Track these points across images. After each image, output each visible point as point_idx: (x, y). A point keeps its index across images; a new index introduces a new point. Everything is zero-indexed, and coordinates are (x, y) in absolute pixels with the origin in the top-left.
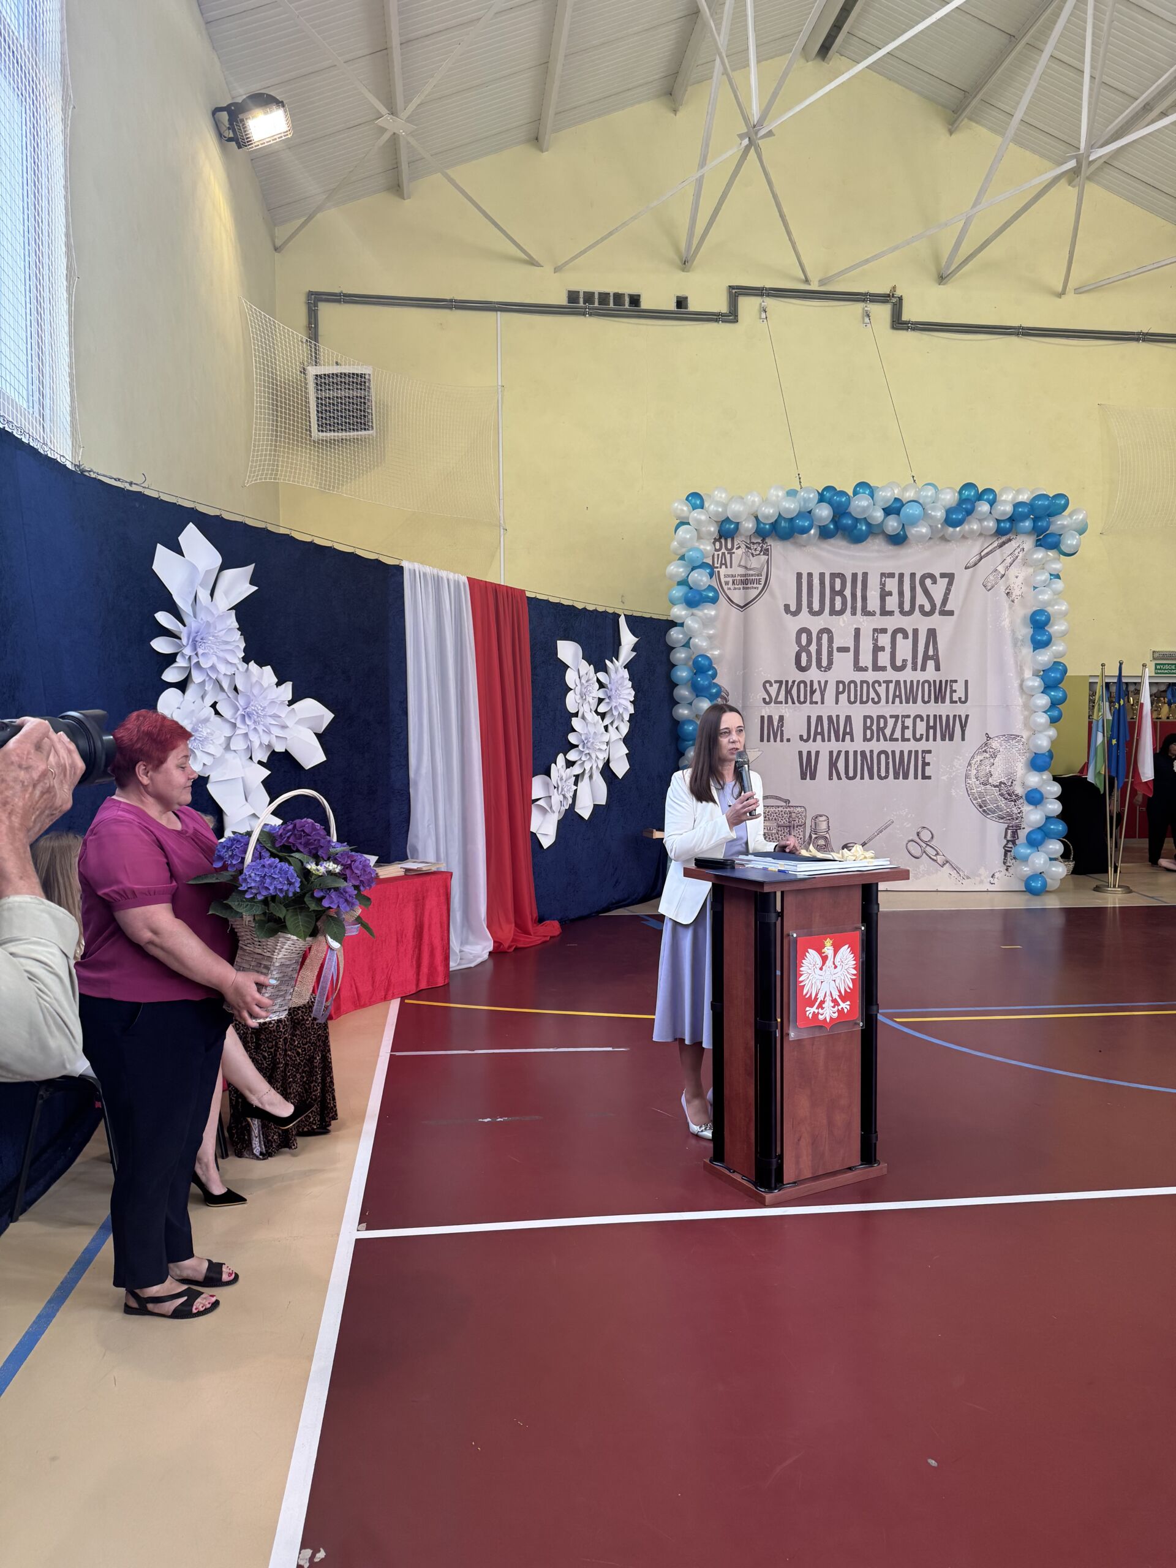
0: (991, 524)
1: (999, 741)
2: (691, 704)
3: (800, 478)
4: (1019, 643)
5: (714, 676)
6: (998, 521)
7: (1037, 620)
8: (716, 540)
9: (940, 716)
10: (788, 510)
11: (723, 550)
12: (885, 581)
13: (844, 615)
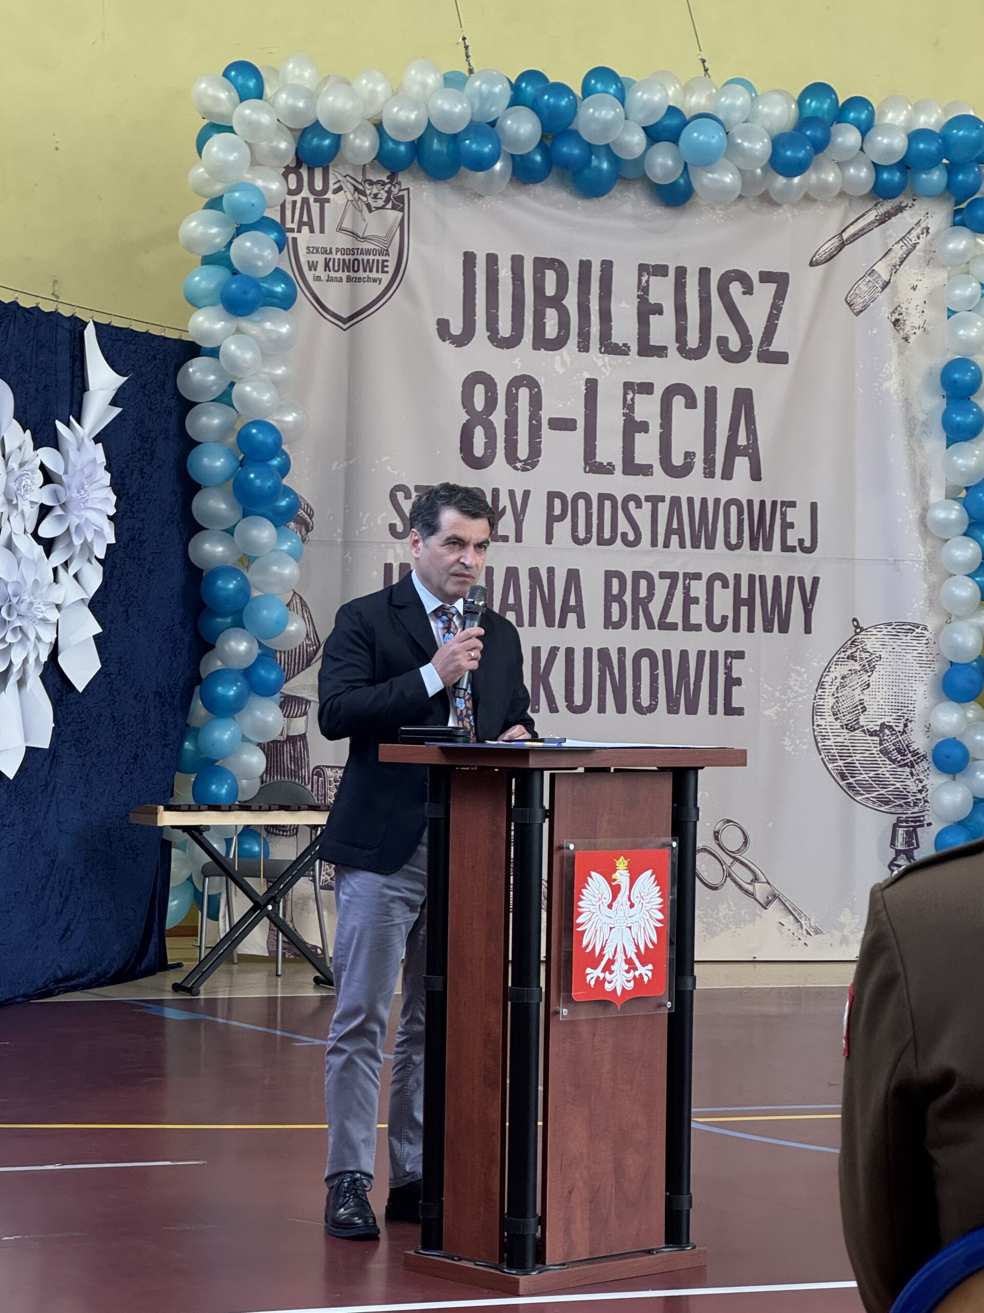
0: (862, 174)
1: (880, 635)
2: (230, 531)
3: (466, 47)
4: (918, 429)
5: (284, 469)
6: (877, 168)
7: (955, 381)
8: (289, 170)
9: (762, 578)
10: (447, 117)
11: (305, 193)
12: (647, 282)
13: (564, 351)
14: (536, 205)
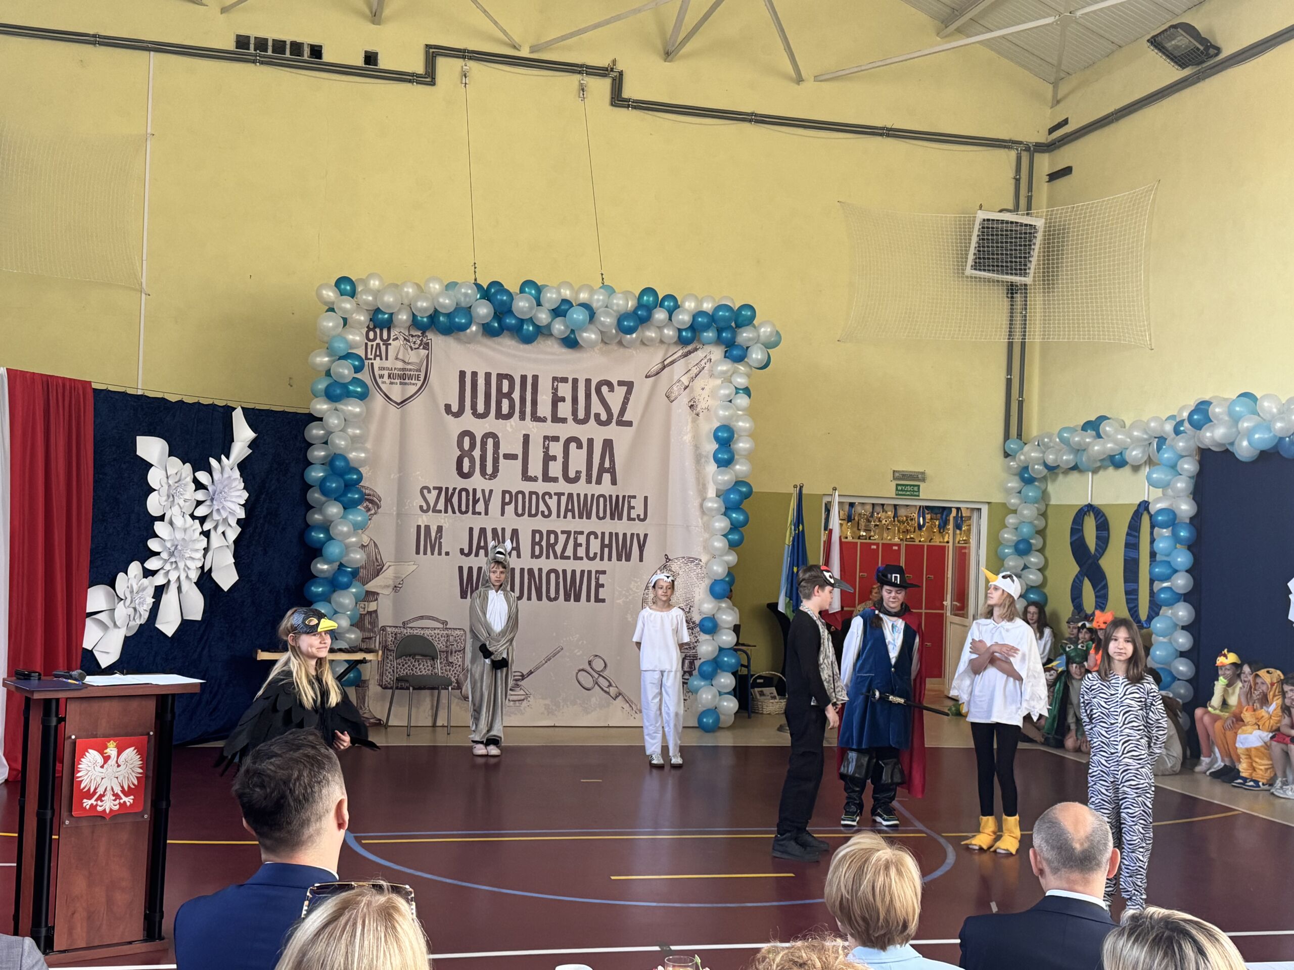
0: (669, 332)
1: (679, 563)
3: (475, 268)
4: (701, 459)
6: (680, 331)
7: (722, 435)
8: (369, 329)
9: (617, 534)
10: (443, 305)
11: (378, 341)
12: (557, 385)
13: (512, 420)
14: (497, 347)
